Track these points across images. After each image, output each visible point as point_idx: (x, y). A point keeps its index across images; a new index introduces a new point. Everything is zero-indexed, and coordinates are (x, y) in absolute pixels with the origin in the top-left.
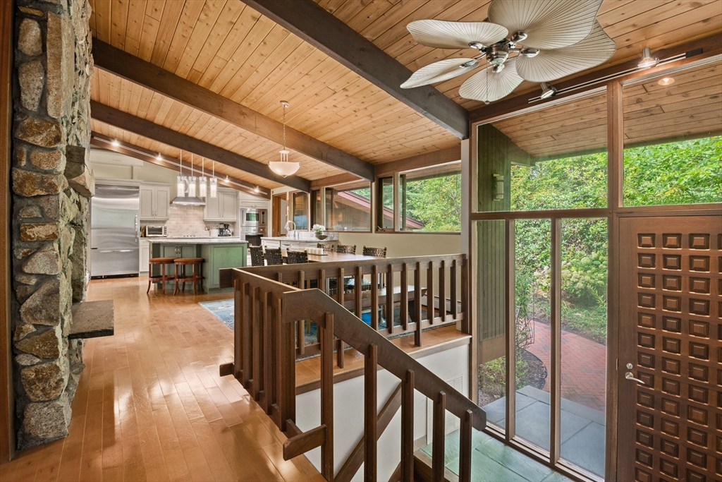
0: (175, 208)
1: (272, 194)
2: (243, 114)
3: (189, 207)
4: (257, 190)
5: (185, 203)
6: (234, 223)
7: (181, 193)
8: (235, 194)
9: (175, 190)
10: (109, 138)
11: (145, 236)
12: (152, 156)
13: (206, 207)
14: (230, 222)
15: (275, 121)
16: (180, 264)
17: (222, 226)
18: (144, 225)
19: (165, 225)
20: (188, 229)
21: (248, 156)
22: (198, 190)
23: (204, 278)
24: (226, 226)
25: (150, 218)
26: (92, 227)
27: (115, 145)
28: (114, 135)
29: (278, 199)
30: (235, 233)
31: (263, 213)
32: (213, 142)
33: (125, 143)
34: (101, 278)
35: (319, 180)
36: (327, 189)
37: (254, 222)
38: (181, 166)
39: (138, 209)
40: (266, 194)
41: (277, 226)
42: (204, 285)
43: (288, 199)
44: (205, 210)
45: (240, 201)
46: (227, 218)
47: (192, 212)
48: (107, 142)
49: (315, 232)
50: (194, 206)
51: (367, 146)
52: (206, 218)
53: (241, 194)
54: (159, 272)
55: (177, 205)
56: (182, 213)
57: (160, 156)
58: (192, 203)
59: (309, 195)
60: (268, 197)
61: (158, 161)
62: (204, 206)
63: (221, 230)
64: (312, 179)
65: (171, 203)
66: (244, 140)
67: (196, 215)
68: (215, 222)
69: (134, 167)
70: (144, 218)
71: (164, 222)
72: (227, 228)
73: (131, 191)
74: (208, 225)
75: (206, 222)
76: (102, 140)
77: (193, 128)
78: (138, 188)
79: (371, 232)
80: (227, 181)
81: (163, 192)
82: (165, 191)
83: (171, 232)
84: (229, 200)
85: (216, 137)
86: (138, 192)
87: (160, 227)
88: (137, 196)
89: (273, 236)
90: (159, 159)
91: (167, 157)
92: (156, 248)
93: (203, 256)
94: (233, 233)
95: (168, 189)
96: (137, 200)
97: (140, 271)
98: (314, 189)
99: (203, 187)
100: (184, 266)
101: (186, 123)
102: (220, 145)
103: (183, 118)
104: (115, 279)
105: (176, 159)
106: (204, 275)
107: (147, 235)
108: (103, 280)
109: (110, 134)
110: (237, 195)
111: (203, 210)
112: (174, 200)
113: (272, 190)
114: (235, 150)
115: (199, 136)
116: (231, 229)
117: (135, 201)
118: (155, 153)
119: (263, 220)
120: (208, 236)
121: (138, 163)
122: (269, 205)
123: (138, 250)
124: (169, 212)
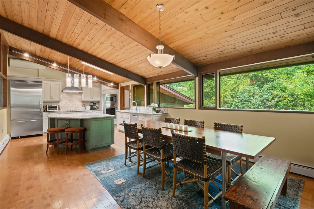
0: (65, 94)
1: (120, 86)
2: (121, 20)
3: (73, 93)
4: (112, 84)
5: (70, 91)
6: (98, 102)
7: (69, 85)
8: (99, 86)
9: (65, 83)
10: (22, 51)
11: (47, 111)
12: (51, 64)
13: (83, 93)
14: (97, 102)
15: (143, 29)
16: (69, 133)
17: (92, 104)
18: (46, 104)
19: (59, 104)
20: (72, 106)
21: (112, 62)
22: (80, 82)
23: (86, 141)
24: (94, 104)
25: (50, 100)
26: (11, 106)
27: (26, 55)
28: (25, 49)
29: (123, 89)
30: (99, 108)
31: (115, 97)
32: (90, 52)
33: (32, 54)
34: (18, 138)
35: (153, 77)
36: (157, 83)
37: (109, 102)
38: (69, 70)
39: (42, 94)
40: (117, 86)
41: (123, 104)
42: (86, 145)
43: (130, 89)
44: (83, 95)
45: (103, 90)
46: (95, 99)
47: (75, 96)
48: (21, 54)
49: (152, 108)
50: (76, 93)
51: (204, 50)
52: (83, 100)
53: (103, 87)
54: (55, 137)
55: (66, 93)
56: (69, 97)
57: (55, 63)
58: (74, 91)
59: (145, 86)
60: (117, 88)
61: (54, 66)
62: (82, 93)
63: (91, 106)
64: (147, 77)
65: (62, 91)
66: (113, 49)
67: (77, 98)
68: (88, 102)
69: (39, 70)
70: (46, 100)
71: (58, 102)
72: (95, 105)
73: (38, 84)
74: (84, 103)
75: (83, 102)
76: (17, 52)
77: (77, 40)
78: (41, 82)
79: (195, 108)
80: (95, 79)
81: (58, 85)
82: (59, 85)
83: (62, 108)
84: (96, 89)
85: (93, 47)
86: (41, 85)
87: (56, 105)
88: (41, 88)
89: (121, 109)
90: (55, 65)
91: (59, 64)
92: (52, 121)
93: (85, 126)
94: (98, 108)
95: (60, 83)
96: (41, 90)
97: (44, 132)
98: (149, 83)
99: (83, 80)
100: (72, 134)
101: (73, 35)
102: (94, 54)
103: (71, 30)
104: (27, 139)
105: (65, 65)
106: (86, 139)
107: (48, 110)
108: (19, 139)
109: (23, 48)
110: (100, 87)
111: (81, 95)
112: (64, 90)
113: (120, 84)
114: (103, 58)
115: (81, 47)
116: (97, 105)
117: (40, 90)
118: (52, 62)
119: (115, 100)
120: (84, 110)
121: (41, 67)
122: (118, 92)
123: (42, 120)
124: (61, 96)
